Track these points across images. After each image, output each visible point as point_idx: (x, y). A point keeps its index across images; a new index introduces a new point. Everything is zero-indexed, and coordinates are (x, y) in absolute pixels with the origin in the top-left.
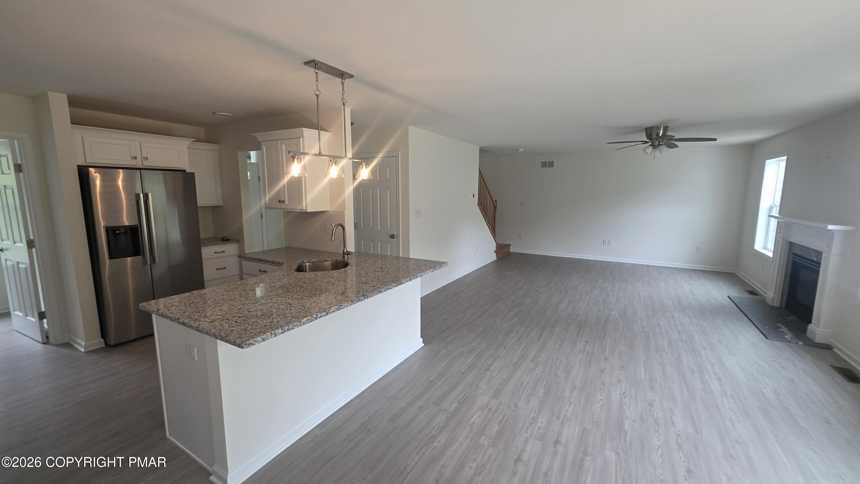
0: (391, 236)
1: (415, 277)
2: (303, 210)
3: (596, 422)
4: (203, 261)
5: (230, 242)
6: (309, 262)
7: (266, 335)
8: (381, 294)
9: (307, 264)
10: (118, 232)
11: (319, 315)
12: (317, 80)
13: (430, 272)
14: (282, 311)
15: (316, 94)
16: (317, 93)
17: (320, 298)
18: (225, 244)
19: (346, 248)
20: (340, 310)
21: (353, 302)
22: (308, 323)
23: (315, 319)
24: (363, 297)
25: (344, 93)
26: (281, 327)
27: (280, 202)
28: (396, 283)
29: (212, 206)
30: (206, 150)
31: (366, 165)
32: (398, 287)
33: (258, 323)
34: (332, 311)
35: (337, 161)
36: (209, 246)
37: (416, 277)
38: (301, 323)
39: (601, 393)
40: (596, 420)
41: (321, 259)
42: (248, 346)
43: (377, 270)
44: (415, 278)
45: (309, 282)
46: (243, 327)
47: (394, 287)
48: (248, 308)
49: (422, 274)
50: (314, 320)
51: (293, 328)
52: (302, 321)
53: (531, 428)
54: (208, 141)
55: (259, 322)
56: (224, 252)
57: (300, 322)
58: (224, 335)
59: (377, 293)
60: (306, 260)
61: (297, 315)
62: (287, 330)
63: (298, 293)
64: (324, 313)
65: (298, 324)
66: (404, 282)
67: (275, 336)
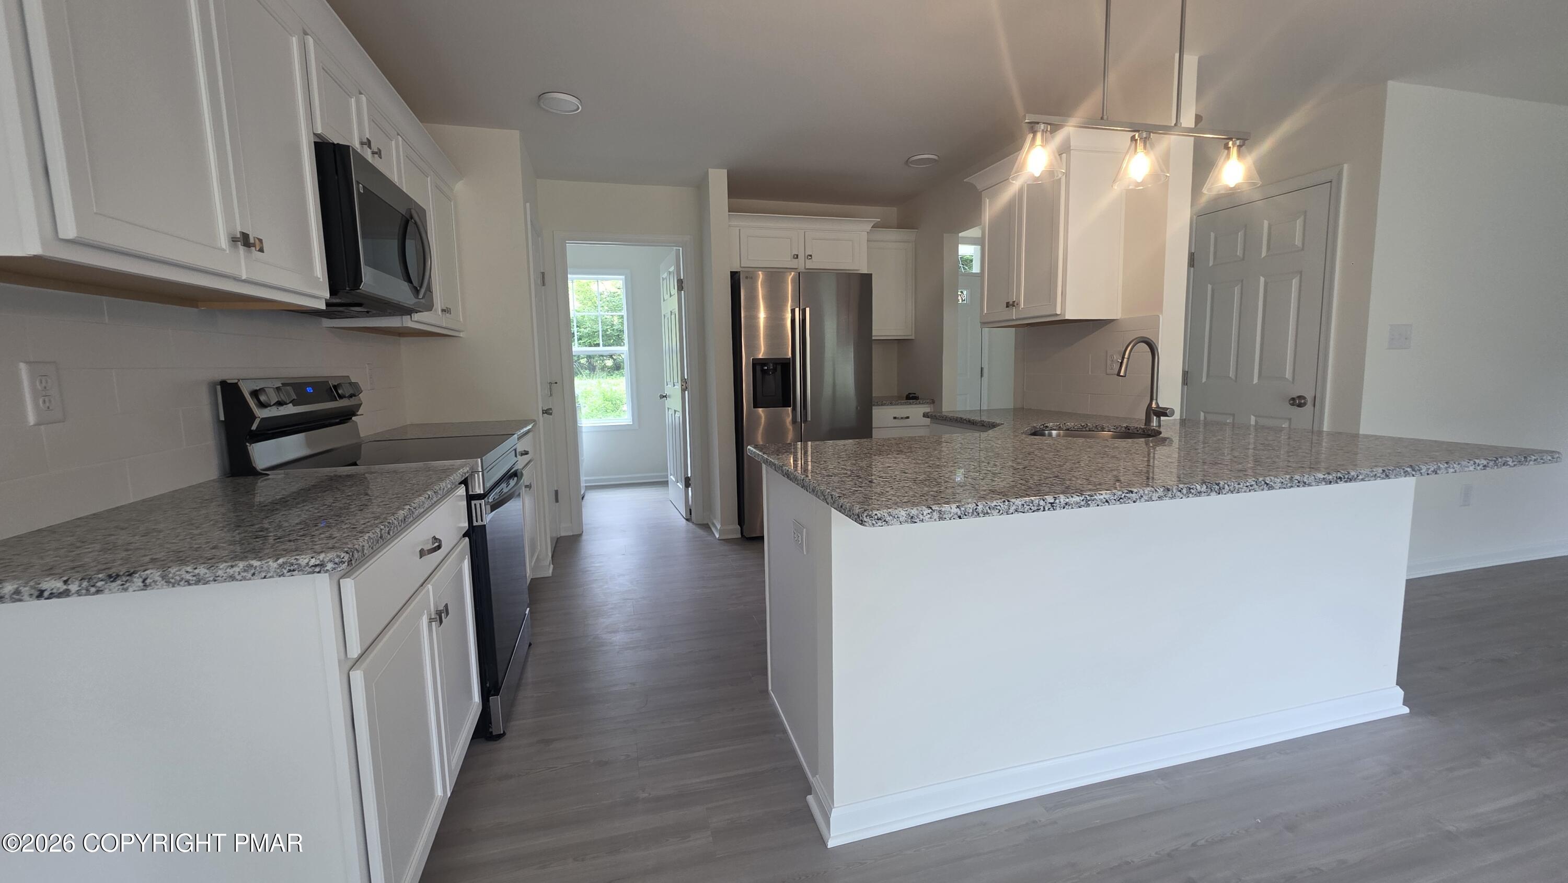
0: (1293, 399)
1: (1409, 469)
2: (1057, 315)
5: (919, 401)
6: (1060, 428)
7: (917, 509)
8: (1267, 493)
10: (766, 368)
11: (1063, 499)
13: (1471, 468)
14: (970, 480)
18: (910, 404)
19: (1157, 400)
20: (1125, 503)
21: (1168, 490)
22: (1028, 511)
23: (1049, 506)
24: (1205, 486)
26: (958, 502)
29: (897, 340)
30: (896, 242)
31: (1240, 147)
32: (1333, 486)
33: (910, 488)
34: (1101, 500)
35: (1150, 139)
36: (884, 405)
37: (1414, 470)
38: (1009, 507)
41: (1089, 424)
42: (874, 522)
45: (1050, 450)
46: (878, 490)
47: (1318, 482)
49: (1439, 468)
50: (1047, 509)
51: (988, 513)
52: (1013, 500)
54: (901, 226)
55: (915, 488)
56: (908, 418)
57: (1007, 503)
58: (837, 495)
59: (1255, 486)
60: (1051, 424)
61: (1005, 490)
62: (973, 513)
63: (1019, 461)
64: (1077, 499)
65: (1002, 506)
66: (1360, 477)
67: (941, 518)
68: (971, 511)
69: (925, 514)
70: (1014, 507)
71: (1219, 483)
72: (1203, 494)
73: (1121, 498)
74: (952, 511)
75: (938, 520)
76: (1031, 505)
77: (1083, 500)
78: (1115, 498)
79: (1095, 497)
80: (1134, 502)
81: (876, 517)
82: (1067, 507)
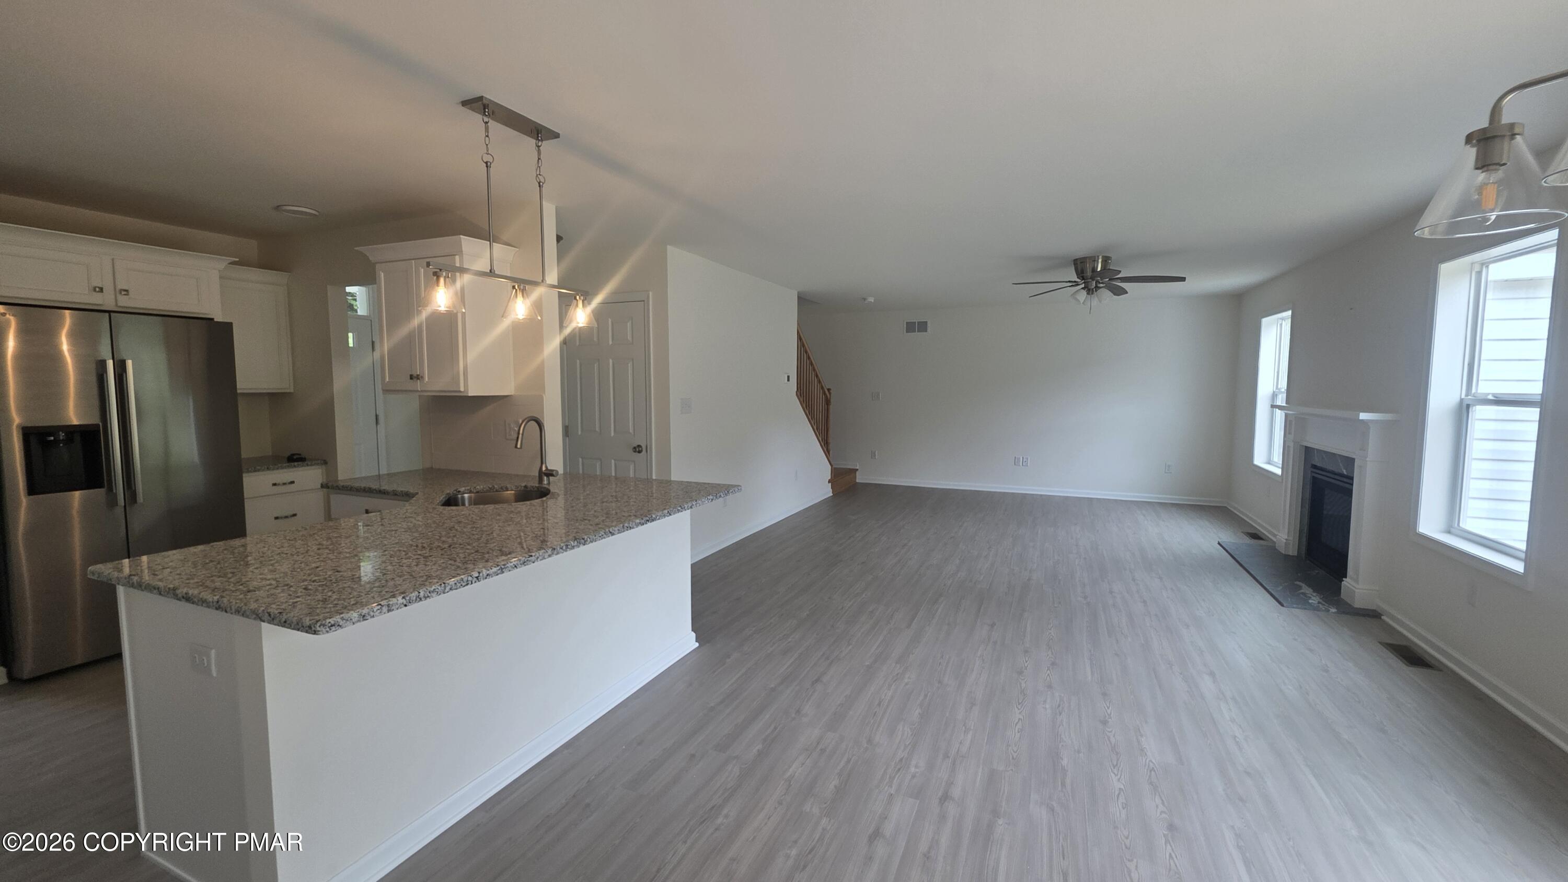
0: (635, 448)
1: (680, 508)
2: (460, 392)
3: (1013, 758)
4: (245, 500)
5: (306, 462)
6: (471, 491)
7: (368, 608)
8: (611, 538)
9: (466, 495)
10: (53, 437)
11: (485, 572)
12: (487, 136)
13: (707, 502)
14: (406, 568)
15: (485, 161)
16: (487, 158)
17: (488, 545)
18: (295, 466)
19: (546, 463)
20: (528, 564)
21: (554, 549)
22: (460, 587)
23: (475, 579)
24: (576, 542)
25: (540, 165)
26: (403, 593)
27: (412, 377)
28: (642, 519)
29: (269, 394)
30: (262, 283)
31: (583, 301)
32: (645, 526)
33: (352, 589)
34: (511, 567)
35: (525, 289)
36: (259, 471)
37: (682, 508)
38: (445, 587)
39: (1019, 708)
40: (1012, 754)
41: (496, 486)
42: (328, 629)
43: (605, 500)
44: (679, 511)
45: (467, 521)
46: (320, 597)
47: (637, 525)
48: (334, 565)
49: (693, 505)
50: (473, 582)
51: (428, 597)
52: (448, 582)
53: (898, 778)
56: (292, 482)
57: (443, 585)
58: (276, 612)
59: (605, 536)
60: (463, 489)
61: (438, 573)
62: (416, 600)
63: (444, 539)
64: (495, 569)
65: (439, 588)
66: (658, 518)
67: (389, 611)
68: (415, 598)
70: (449, 587)
71: (584, 538)
72: (575, 547)
73: (525, 562)
74: (399, 602)
75: (387, 612)
76: (462, 582)
77: (499, 570)
78: (521, 563)
79: (507, 565)
80: (534, 562)
81: (329, 625)
82: (488, 577)
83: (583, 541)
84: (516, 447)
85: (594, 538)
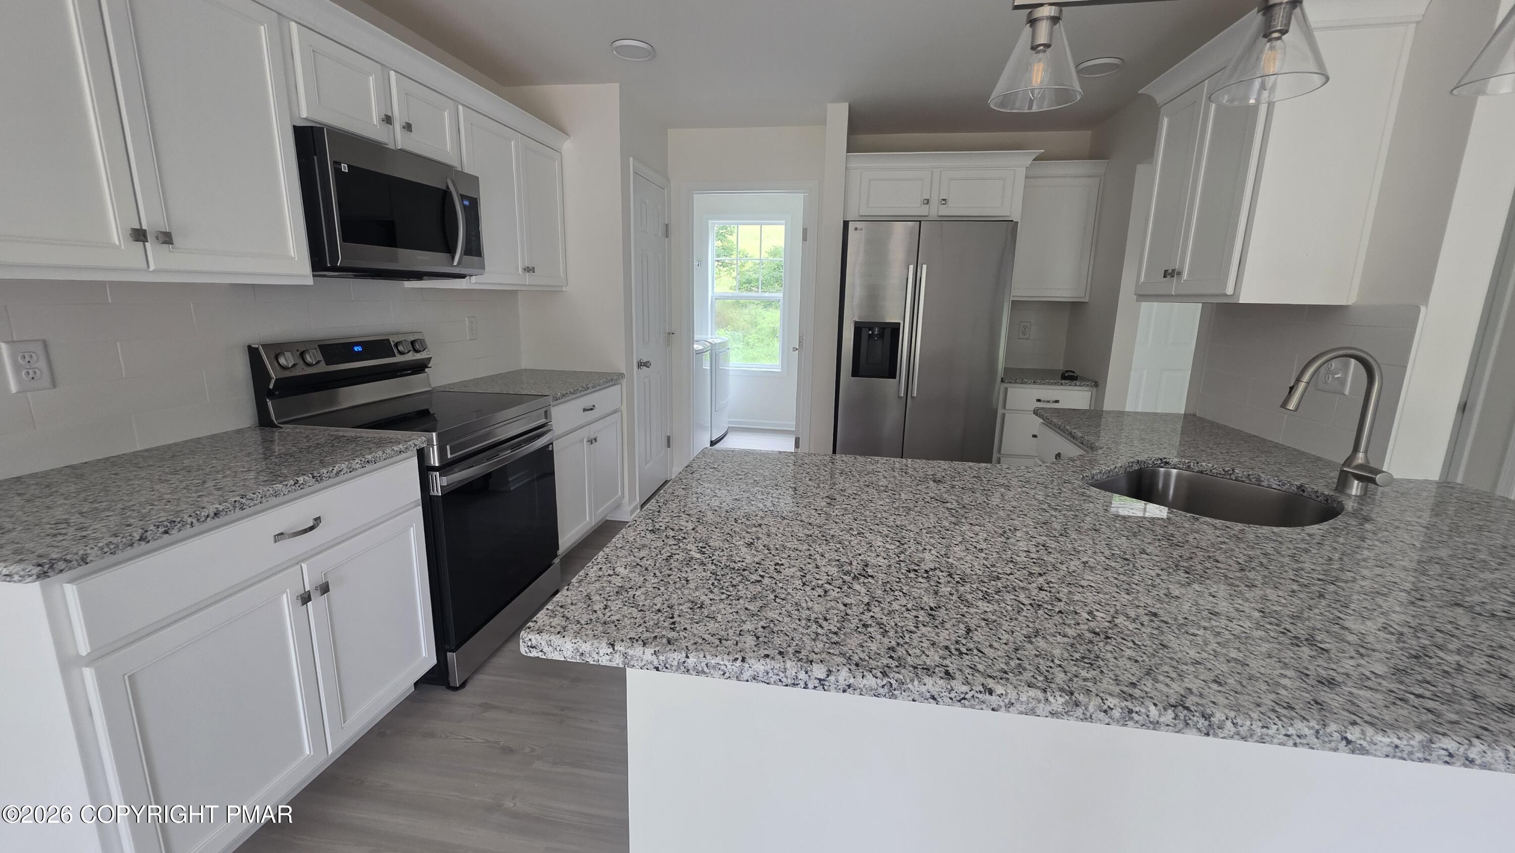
2: (1227, 295)
5: (1076, 382)
10: (871, 332)
11: (844, 675)
18: (1062, 384)
19: (1366, 452)
20: (972, 707)
23: (816, 683)
27: (1166, 274)
29: (1069, 304)
34: (921, 695)
36: (1026, 383)
50: (810, 685)
51: (703, 672)
52: (751, 661)
56: (1057, 402)
65: (729, 667)
69: (601, 654)
71: (1212, 715)
73: (964, 698)
74: (644, 657)
76: (782, 675)
77: (883, 686)
78: (953, 695)
79: (910, 686)
80: (993, 710)
81: (529, 644)
83: (1202, 723)
84: (1284, 405)
85: (1259, 731)
